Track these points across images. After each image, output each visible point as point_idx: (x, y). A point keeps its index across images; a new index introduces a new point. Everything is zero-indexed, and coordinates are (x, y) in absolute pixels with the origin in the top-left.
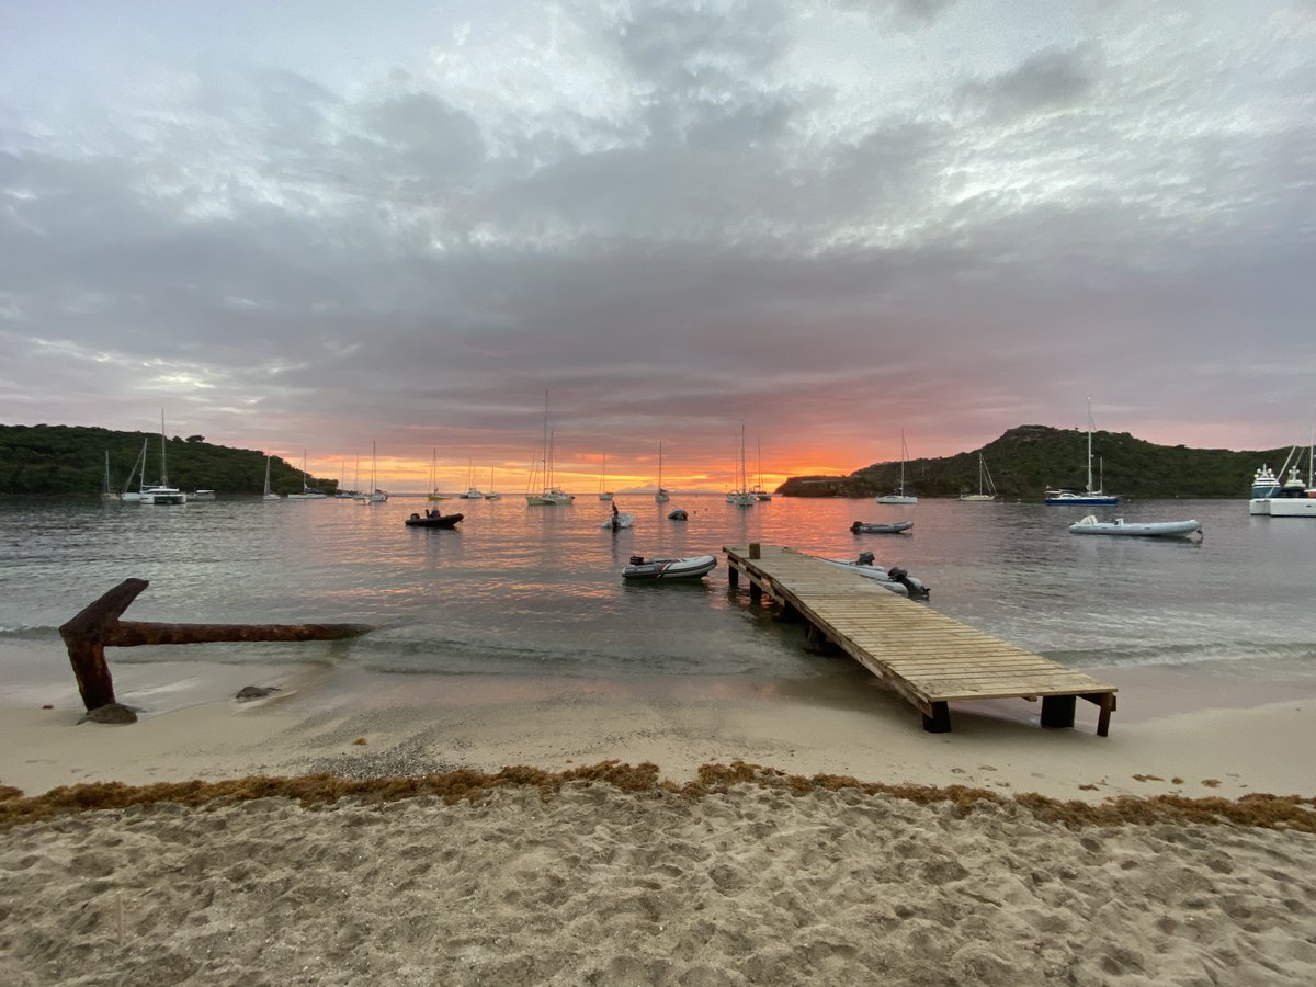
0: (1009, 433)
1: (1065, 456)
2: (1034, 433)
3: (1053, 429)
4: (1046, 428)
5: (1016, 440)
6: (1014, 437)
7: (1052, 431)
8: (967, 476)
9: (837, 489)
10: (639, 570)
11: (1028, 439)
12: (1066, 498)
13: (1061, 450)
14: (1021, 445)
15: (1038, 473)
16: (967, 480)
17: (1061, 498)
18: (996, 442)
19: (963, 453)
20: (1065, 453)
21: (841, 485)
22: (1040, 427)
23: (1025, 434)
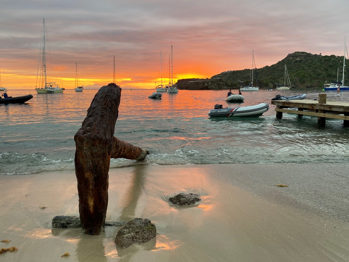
0: (289, 56)
1: (316, 68)
2: (301, 56)
3: (310, 54)
4: (306, 53)
5: (292, 60)
6: (291, 58)
7: (309, 55)
8: (271, 78)
9: (208, 85)
10: (219, 111)
11: (298, 59)
12: (332, 87)
13: (314, 64)
14: (295, 63)
15: (304, 76)
16: (271, 80)
17: (331, 87)
18: (283, 61)
19: (267, 66)
20: (316, 66)
21: (210, 83)
22: (304, 53)
23: (297, 57)
